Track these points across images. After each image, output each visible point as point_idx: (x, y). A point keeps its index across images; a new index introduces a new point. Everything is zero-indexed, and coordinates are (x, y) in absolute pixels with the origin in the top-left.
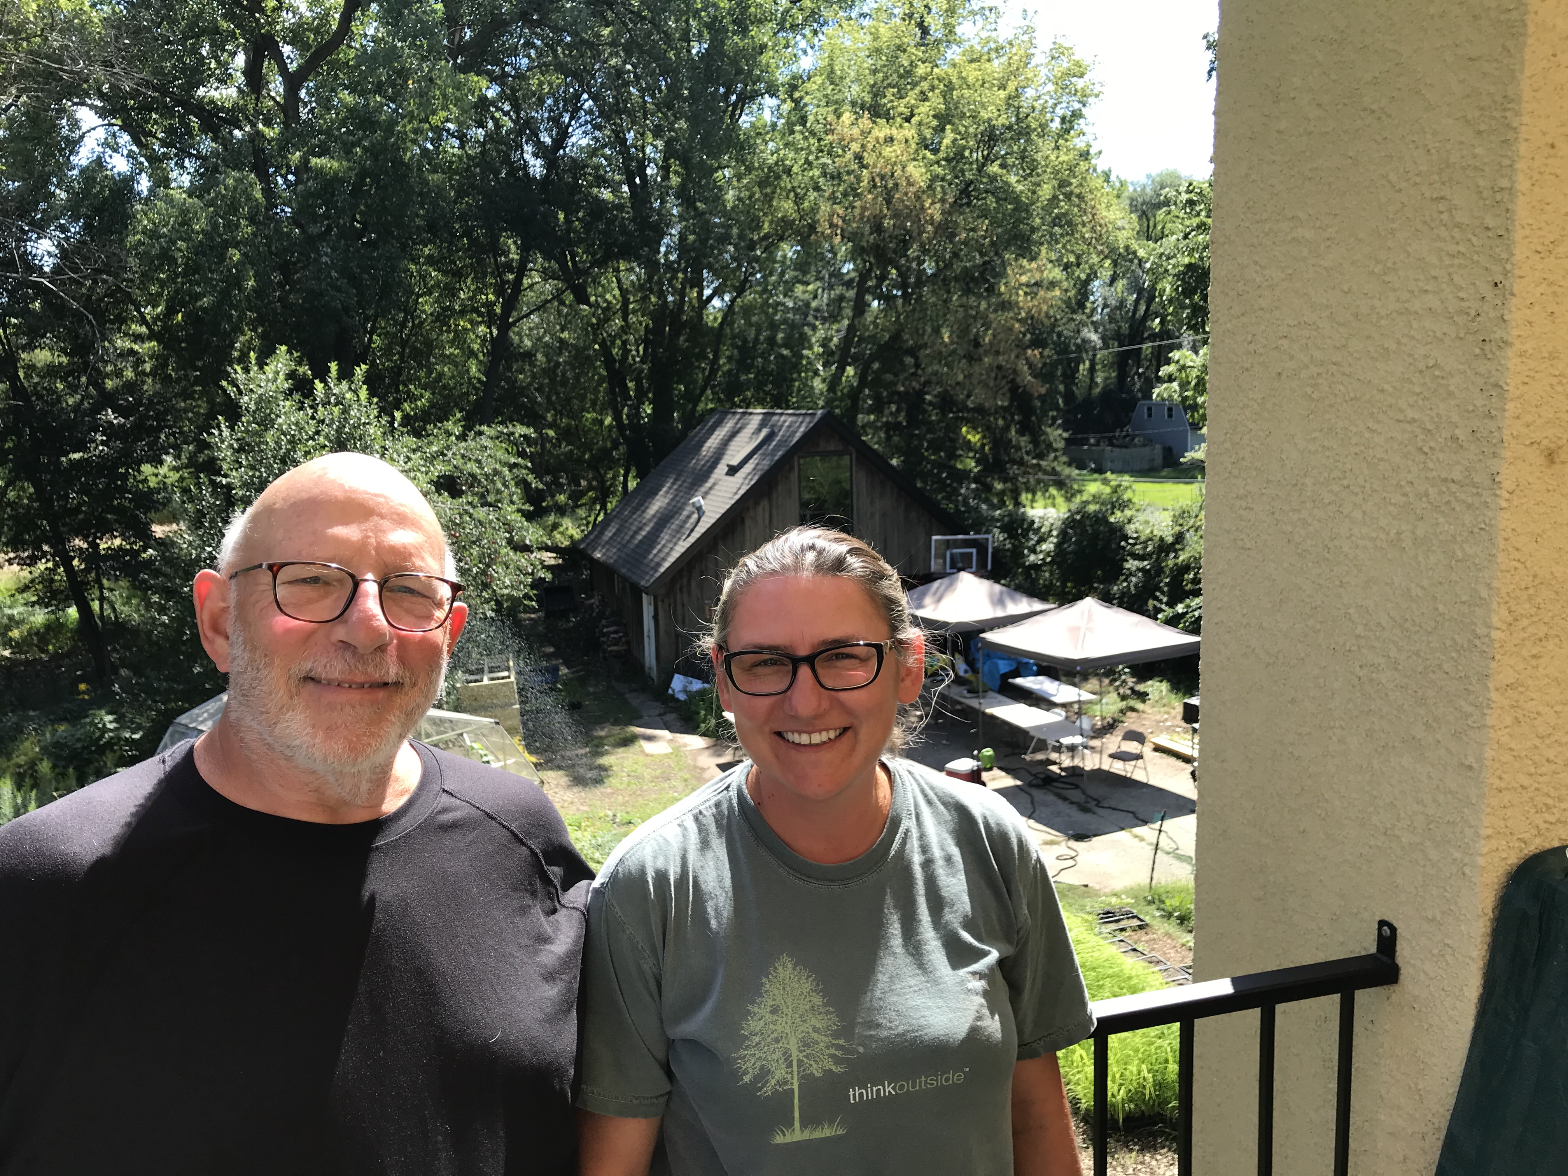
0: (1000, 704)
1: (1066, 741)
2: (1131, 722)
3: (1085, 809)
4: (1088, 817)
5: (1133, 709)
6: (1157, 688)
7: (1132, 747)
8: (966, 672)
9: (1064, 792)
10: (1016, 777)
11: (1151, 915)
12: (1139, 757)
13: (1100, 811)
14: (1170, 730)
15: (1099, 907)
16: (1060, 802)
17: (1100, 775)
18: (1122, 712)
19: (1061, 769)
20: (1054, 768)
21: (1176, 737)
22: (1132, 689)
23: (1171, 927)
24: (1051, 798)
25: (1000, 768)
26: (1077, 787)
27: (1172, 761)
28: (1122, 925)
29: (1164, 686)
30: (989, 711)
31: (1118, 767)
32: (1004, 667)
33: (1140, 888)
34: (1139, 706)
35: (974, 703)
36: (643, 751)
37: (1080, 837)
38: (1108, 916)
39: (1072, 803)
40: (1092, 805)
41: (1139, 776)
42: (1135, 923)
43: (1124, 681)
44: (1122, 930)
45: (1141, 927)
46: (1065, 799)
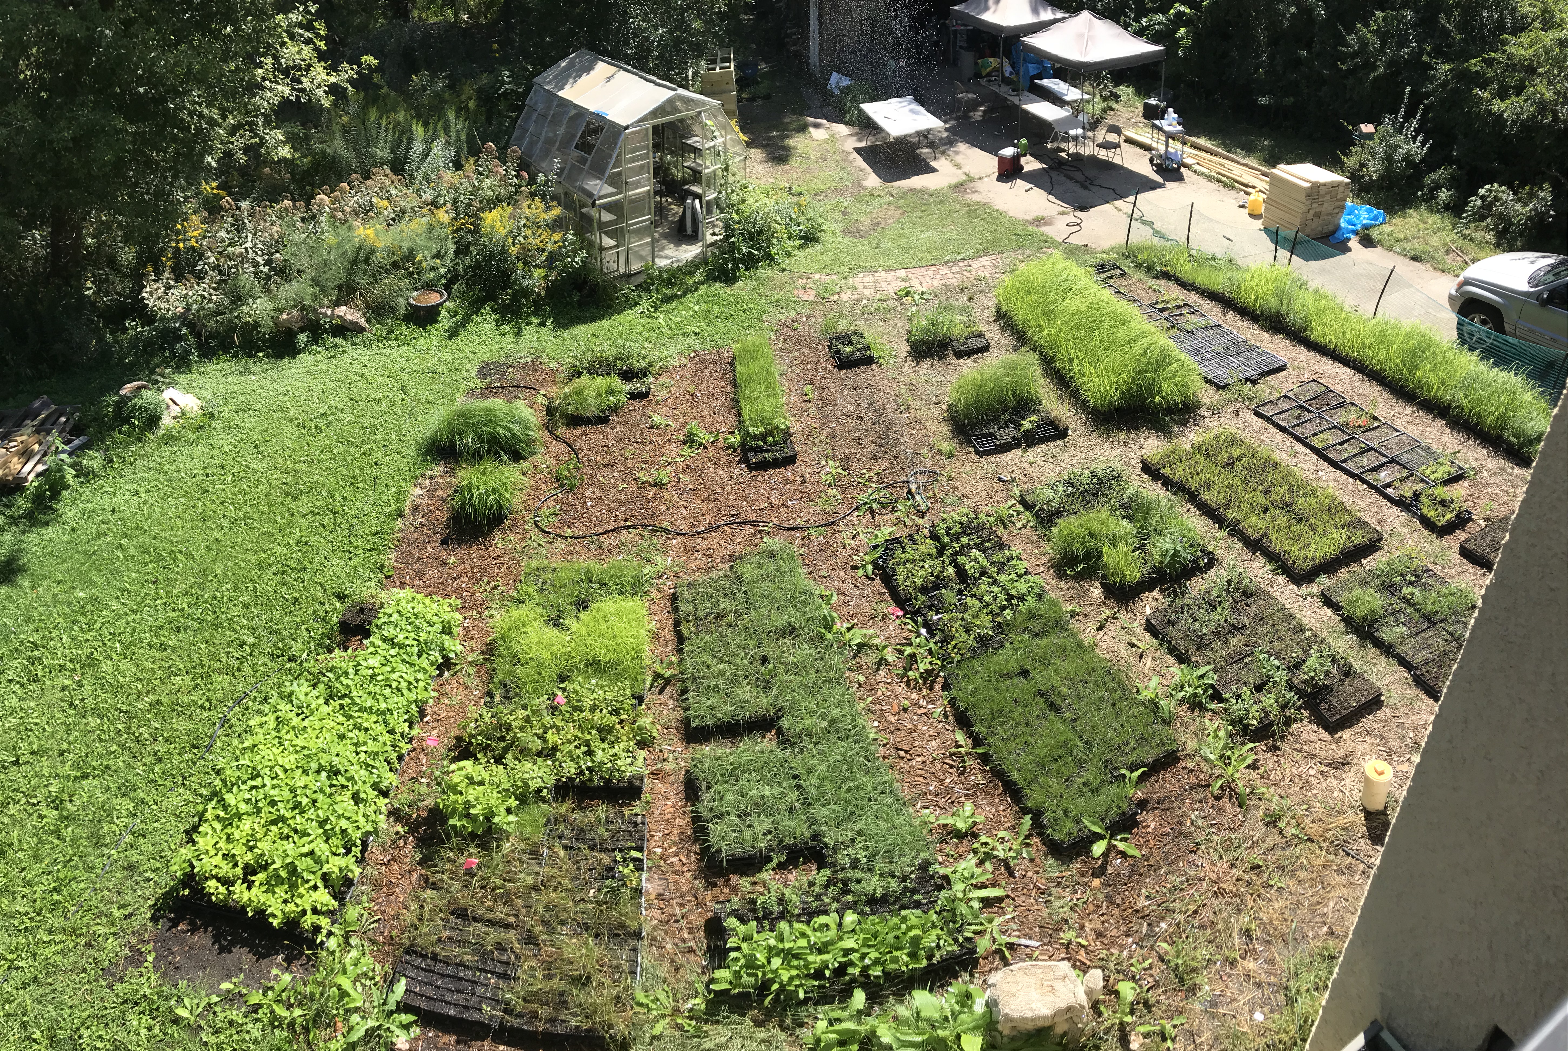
0: (1032, 101)
1: (1072, 132)
2: (1111, 120)
3: (1085, 187)
4: (1086, 192)
5: (1111, 109)
6: (1126, 91)
7: (1112, 137)
8: (1011, 73)
9: (1071, 174)
10: (1042, 162)
11: (1128, 266)
12: (1117, 146)
13: (1094, 189)
14: (1135, 125)
15: (1095, 262)
16: (1068, 181)
17: (1093, 159)
18: (1104, 110)
19: (1068, 155)
20: (1063, 154)
21: (1139, 131)
22: (1111, 92)
23: (1141, 275)
24: (1062, 178)
25: (1032, 155)
26: (1079, 169)
27: (1137, 150)
28: (1109, 274)
29: (1131, 91)
30: (1024, 107)
31: (1102, 154)
32: (1033, 69)
33: (1120, 247)
34: (1115, 106)
35: (1015, 100)
36: (811, 137)
37: (1083, 208)
38: (1101, 268)
39: (1076, 182)
40: (1087, 183)
41: (1117, 160)
42: (1118, 272)
43: (1106, 85)
44: (1111, 278)
45: (1122, 275)
46: (1071, 179)
